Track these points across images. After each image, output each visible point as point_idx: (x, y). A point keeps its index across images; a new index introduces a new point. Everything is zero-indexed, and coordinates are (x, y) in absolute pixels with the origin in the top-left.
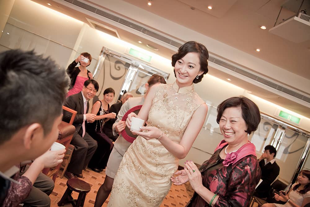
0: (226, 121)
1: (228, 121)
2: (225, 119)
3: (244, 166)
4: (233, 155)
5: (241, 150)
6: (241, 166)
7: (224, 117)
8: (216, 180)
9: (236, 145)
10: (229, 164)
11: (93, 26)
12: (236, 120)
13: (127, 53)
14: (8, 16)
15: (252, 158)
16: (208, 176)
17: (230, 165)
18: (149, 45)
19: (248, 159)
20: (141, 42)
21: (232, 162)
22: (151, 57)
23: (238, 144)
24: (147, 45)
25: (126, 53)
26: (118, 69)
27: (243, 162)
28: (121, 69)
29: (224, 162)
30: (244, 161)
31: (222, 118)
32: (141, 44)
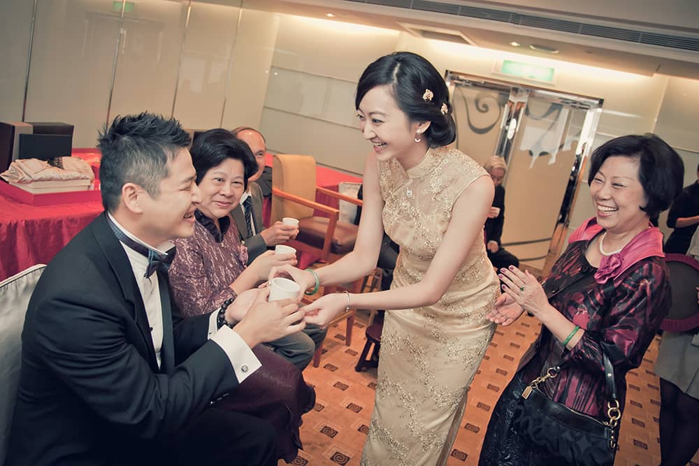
0: (604, 183)
1: (608, 183)
2: (603, 179)
3: (638, 282)
4: (614, 259)
5: (630, 247)
6: (632, 283)
7: (602, 174)
8: (584, 312)
9: (623, 235)
10: (607, 278)
11: (417, 34)
12: (623, 184)
13: (499, 73)
14: (273, 49)
15: (653, 264)
16: (566, 304)
17: (609, 280)
18: (535, 46)
19: (646, 266)
20: (517, 43)
21: (612, 276)
22: (553, 70)
23: (625, 233)
24: (532, 47)
25: (496, 72)
26: (484, 109)
27: (634, 274)
28: (490, 108)
29: (597, 276)
30: (637, 271)
31: (598, 175)
32: (518, 46)
